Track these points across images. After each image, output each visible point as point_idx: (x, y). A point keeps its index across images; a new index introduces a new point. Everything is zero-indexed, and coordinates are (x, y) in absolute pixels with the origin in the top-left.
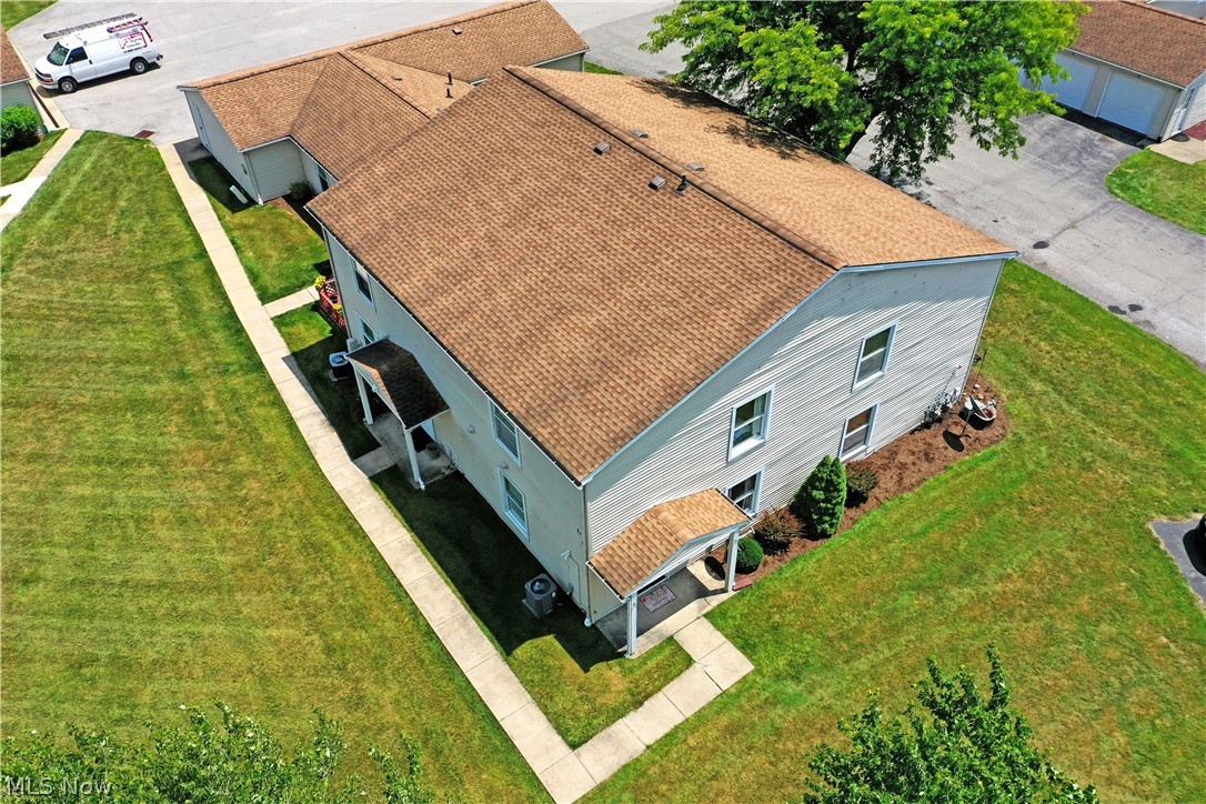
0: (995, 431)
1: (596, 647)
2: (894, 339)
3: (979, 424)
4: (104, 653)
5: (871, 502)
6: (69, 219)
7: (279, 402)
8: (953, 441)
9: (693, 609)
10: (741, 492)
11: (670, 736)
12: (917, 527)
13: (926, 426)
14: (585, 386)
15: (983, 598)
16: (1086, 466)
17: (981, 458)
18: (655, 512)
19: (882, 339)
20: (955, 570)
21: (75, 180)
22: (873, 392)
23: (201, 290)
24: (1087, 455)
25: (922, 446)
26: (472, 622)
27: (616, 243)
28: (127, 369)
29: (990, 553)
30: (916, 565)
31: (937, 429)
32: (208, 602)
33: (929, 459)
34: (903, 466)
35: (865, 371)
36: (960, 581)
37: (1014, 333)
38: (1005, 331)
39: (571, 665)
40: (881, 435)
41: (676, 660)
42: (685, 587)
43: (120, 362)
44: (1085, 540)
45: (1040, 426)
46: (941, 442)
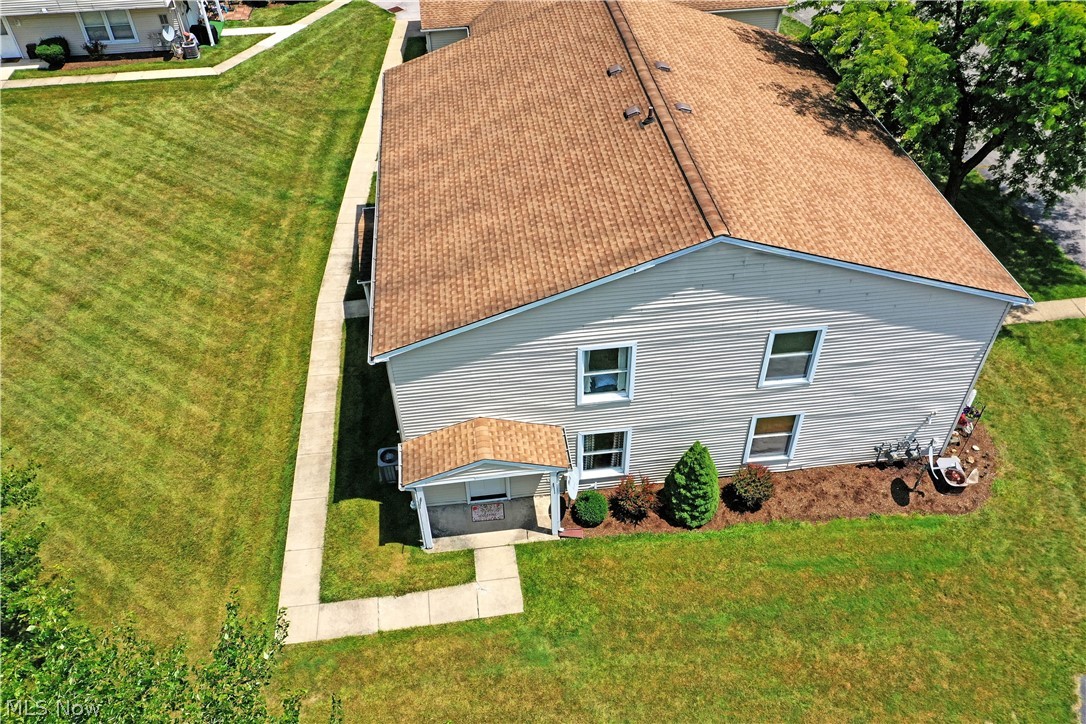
0: (963, 501)
3: (941, 486)
5: (761, 514)
6: (299, 60)
7: (328, 239)
8: (900, 493)
9: (512, 535)
10: (605, 448)
11: (406, 633)
12: (791, 559)
13: (881, 466)
15: (805, 660)
16: (1046, 581)
17: (919, 523)
18: (478, 422)
20: (799, 617)
21: (324, 32)
22: (783, 396)
23: (343, 137)
24: (1058, 571)
25: (859, 482)
26: (329, 465)
28: (253, 180)
29: (853, 618)
30: (759, 591)
31: (893, 474)
32: (170, 367)
33: (857, 497)
34: (823, 494)
35: (775, 371)
36: (792, 632)
37: (1072, 410)
38: (1063, 405)
39: (374, 533)
40: (806, 452)
41: (463, 570)
42: (520, 512)
43: (253, 173)
44: (978, 657)
45: (1024, 517)
46: (885, 487)
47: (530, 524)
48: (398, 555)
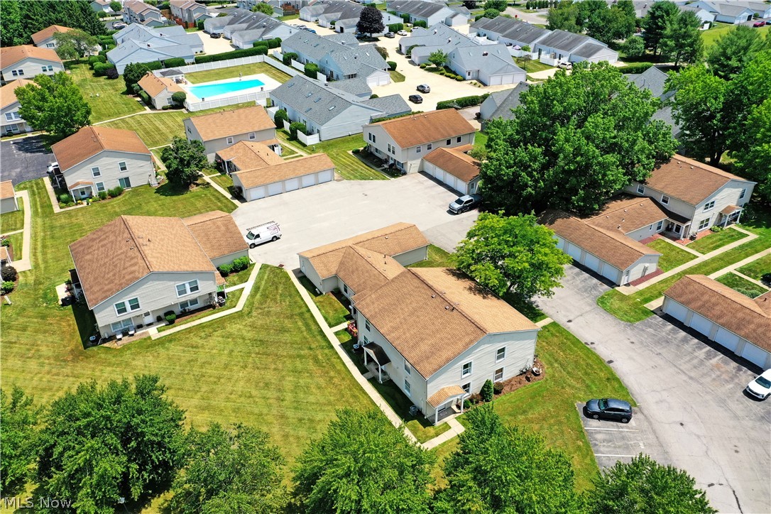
0: (541, 377)
1: (428, 423)
2: (506, 350)
3: (536, 375)
4: (306, 418)
5: (502, 393)
6: (265, 296)
7: (339, 358)
8: (528, 379)
9: (453, 416)
10: (466, 387)
11: (445, 443)
12: (513, 400)
13: (521, 374)
14: (428, 358)
15: (527, 419)
16: (563, 388)
17: (535, 384)
18: (443, 389)
19: (503, 350)
20: (521, 411)
21: (263, 283)
22: (501, 364)
23: (311, 322)
24: (564, 385)
25: (518, 380)
26: (396, 416)
27: (436, 323)
28: (294, 346)
29: (531, 408)
30: (511, 409)
31: (524, 376)
32: (330, 407)
33: (520, 383)
34: (513, 385)
35: (499, 358)
36: (521, 414)
37: (554, 349)
38: (551, 348)
39: (421, 427)
40: (506, 376)
41: (447, 427)
42: (451, 411)
43: (292, 344)
44: (557, 407)
45: (554, 376)
46: (524, 379)
47: (455, 412)
48: (430, 430)
